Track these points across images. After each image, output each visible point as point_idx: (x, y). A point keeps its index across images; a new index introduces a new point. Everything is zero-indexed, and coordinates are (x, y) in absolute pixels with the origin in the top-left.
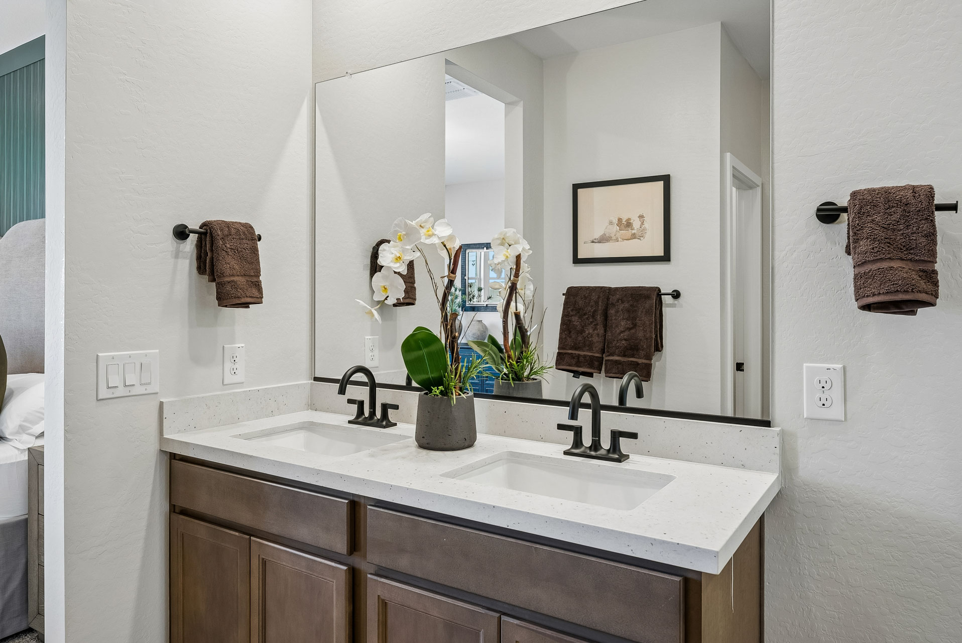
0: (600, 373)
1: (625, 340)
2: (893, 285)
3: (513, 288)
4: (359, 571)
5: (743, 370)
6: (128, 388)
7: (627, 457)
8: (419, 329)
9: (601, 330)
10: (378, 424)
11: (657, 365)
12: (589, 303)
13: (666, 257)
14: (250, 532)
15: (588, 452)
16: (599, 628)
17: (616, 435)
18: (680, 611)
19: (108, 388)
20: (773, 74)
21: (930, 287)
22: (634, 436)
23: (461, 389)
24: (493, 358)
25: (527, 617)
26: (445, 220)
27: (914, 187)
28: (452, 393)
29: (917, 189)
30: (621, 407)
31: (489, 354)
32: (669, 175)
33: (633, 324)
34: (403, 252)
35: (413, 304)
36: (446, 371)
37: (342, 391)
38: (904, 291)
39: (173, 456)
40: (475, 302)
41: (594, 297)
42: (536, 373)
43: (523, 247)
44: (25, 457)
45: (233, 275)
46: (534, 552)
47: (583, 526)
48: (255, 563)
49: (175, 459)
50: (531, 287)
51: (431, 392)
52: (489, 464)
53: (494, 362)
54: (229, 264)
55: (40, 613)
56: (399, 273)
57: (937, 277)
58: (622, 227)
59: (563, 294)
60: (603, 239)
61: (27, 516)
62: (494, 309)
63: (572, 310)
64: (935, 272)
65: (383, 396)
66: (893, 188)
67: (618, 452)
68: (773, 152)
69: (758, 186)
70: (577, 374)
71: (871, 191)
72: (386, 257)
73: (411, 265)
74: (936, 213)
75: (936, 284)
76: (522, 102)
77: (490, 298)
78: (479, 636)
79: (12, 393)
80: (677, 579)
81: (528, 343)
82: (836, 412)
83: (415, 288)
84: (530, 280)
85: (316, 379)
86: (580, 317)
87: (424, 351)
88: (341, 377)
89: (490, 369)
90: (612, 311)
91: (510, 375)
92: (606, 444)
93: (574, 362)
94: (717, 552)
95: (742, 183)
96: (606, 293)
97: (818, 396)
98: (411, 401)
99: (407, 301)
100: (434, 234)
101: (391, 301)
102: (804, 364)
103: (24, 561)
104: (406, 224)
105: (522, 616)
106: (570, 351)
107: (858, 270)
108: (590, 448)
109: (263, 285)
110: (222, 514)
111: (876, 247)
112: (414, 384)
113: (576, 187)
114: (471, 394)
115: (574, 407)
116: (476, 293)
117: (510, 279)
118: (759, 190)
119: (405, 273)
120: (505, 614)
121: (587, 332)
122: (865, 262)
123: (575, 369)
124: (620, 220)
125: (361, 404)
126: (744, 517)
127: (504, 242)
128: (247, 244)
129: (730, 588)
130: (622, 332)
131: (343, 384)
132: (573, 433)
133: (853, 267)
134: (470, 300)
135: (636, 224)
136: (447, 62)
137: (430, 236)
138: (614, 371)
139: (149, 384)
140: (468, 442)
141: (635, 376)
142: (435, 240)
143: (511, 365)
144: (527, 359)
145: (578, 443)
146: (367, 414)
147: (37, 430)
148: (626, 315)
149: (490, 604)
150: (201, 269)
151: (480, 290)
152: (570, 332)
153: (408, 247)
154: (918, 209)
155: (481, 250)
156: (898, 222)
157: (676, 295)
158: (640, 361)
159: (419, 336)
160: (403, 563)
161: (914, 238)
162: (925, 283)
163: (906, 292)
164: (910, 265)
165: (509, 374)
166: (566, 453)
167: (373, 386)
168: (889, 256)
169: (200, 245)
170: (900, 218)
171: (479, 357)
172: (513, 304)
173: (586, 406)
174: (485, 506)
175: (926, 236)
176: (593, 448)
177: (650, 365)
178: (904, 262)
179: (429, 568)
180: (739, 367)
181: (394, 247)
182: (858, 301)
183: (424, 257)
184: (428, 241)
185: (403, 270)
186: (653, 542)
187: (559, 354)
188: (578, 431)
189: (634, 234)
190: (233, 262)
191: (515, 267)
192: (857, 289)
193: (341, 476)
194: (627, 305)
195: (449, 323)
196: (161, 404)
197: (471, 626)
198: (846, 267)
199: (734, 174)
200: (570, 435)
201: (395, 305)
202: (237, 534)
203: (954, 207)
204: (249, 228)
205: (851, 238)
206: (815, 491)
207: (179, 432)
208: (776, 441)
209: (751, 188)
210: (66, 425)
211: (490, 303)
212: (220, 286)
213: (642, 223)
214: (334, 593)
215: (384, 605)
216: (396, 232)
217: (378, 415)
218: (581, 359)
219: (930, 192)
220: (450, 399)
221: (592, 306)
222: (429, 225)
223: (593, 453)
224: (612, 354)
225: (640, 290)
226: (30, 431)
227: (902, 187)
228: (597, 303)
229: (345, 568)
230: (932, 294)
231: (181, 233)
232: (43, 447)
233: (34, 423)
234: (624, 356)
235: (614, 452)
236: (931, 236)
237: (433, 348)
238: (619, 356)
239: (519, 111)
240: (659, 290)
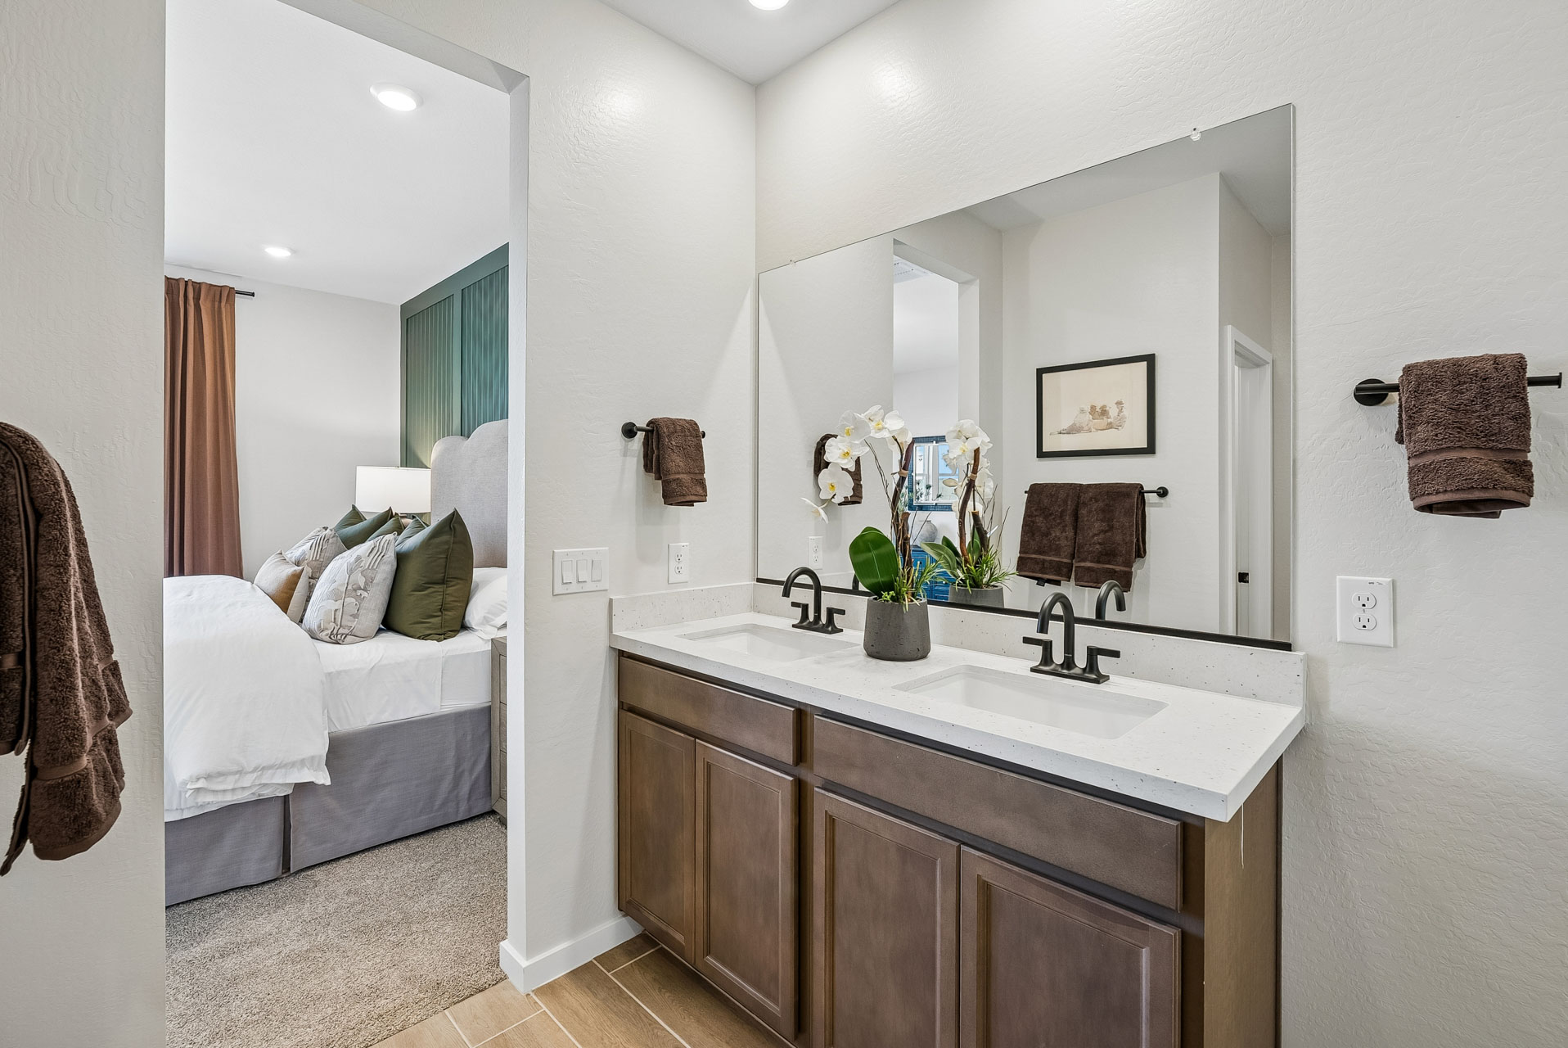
0: (1069, 581)
1: (1100, 544)
2: (1466, 479)
3: (971, 486)
4: (806, 783)
5: (1248, 582)
6: (581, 585)
7: (1107, 678)
8: (868, 529)
9: (1070, 533)
10: (823, 630)
11: (1139, 572)
12: (1056, 502)
13: (1150, 449)
14: (695, 734)
15: (1060, 670)
16: (1075, 870)
17: (1093, 653)
18: (1177, 860)
19: (563, 583)
20: (1294, 228)
21: (1521, 482)
22: (1115, 654)
23: (913, 595)
24: (948, 562)
25: (990, 849)
26: (895, 412)
27: (1495, 357)
28: (904, 600)
29: (1501, 360)
30: (1099, 620)
31: (945, 558)
32: (1154, 354)
33: (1109, 525)
34: (851, 447)
35: (859, 503)
36: (897, 574)
37: (786, 594)
38: (1483, 488)
39: (622, 654)
40: (923, 500)
41: (1062, 494)
42: (996, 580)
43: (982, 440)
44: (489, 647)
45: (679, 473)
46: (999, 777)
47: (1058, 753)
48: (700, 766)
49: (623, 656)
50: (991, 484)
51: (881, 597)
52: (945, 677)
53: (949, 567)
54: (675, 462)
55: (503, 797)
56: (847, 470)
57: (1530, 470)
58: (1096, 415)
59: (1026, 492)
60: (1073, 430)
61: (490, 703)
62: (948, 508)
63: (1036, 510)
64: (1528, 464)
65: (828, 600)
66: (1465, 359)
67: (1096, 672)
68: (1294, 321)
69: (1268, 363)
70: (1041, 582)
71: (1430, 364)
72: (832, 453)
73: (858, 462)
74: (1529, 389)
75: (1529, 478)
76: (978, 281)
77: (940, 496)
78: (935, 864)
79: (477, 586)
80: (1174, 823)
81: (988, 546)
82: (1382, 635)
83: (861, 485)
84: (989, 476)
85: (759, 580)
86: (1046, 518)
87: (874, 553)
88: (785, 579)
89: (945, 573)
90: (1083, 512)
91: (968, 581)
92: (1081, 661)
93: (1038, 568)
94: (1226, 796)
95: (1246, 360)
96: (1077, 492)
97: (1356, 615)
98: (858, 607)
99: (854, 499)
100: (884, 428)
101: (839, 499)
102: (1338, 577)
103: (488, 746)
104: (855, 418)
105: (985, 848)
106: (1034, 556)
107: (1413, 462)
108: (1062, 665)
109: (707, 483)
110: (667, 713)
111: (1440, 433)
112: (862, 588)
113: (1040, 372)
114: (924, 600)
115: (1044, 619)
116: (924, 490)
117: (967, 475)
118: (1269, 368)
119: (853, 469)
120: (965, 844)
121: (1054, 535)
122: (1424, 452)
123: (1040, 575)
124: (1093, 408)
125: (805, 608)
126: (1259, 757)
127: (960, 435)
128: (692, 441)
129: (1240, 839)
130: (1095, 535)
131: (788, 586)
132: (1041, 647)
133: (1406, 458)
134: (918, 499)
135: (1113, 411)
136: (896, 242)
137: (880, 430)
138: (1086, 579)
139: (599, 581)
140: (921, 653)
141: (1115, 585)
142: (886, 434)
143: (968, 569)
144: (987, 564)
145: (1047, 658)
146: (811, 618)
147: (499, 622)
148: (1101, 516)
149: (948, 831)
150: (648, 467)
151: (928, 487)
152: (1033, 534)
153: (857, 442)
154: (1502, 384)
155: (929, 444)
156: (1473, 401)
157: (1163, 493)
158: (1118, 568)
159: (868, 537)
160: (853, 779)
161: (1497, 421)
162: (1512, 477)
163: (1485, 488)
164: (1491, 455)
165: (966, 580)
166: (1033, 670)
167: (818, 589)
168: (1460, 444)
169: (647, 443)
170: (1475, 397)
171: (933, 560)
172: (970, 503)
173: (1058, 618)
174: (943, 724)
175: (1514, 418)
176: (1065, 666)
177: (1130, 573)
178: (1482, 451)
179: (880, 786)
180: (1243, 578)
181: (842, 442)
182: (1415, 500)
183: (874, 452)
184: (878, 436)
185: (852, 467)
186: (1143, 778)
187: (1020, 559)
188: (1047, 646)
189: (1111, 423)
190: (678, 460)
191: (973, 462)
192: (1413, 486)
193: (787, 683)
194: (1101, 504)
195: (900, 524)
196: (611, 600)
197: (926, 853)
198: (1398, 460)
199: (1238, 350)
200: (1038, 650)
201: (840, 504)
202: (682, 735)
203: (1556, 381)
204: (693, 425)
205: (1404, 422)
206: (1352, 731)
207: (627, 629)
208: (1299, 668)
209: (1258, 365)
210: (526, 618)
211: (941, 501)
212: (666, 484)
213: (1121, 411)
214: (780, 804)
215: (831, 821)
216: (844, 426)
217: (824, 619)
218: (1047, 565)
219: (1520, 363)
220: (902, 605)
221: (1059, 506)
222: (878, 418)
223: (1065, 672)
224: (1084, 560)
225: (1119, 487)
226: (492, 623)
227: (1477, 357)
228: (1065, 502)
229: (791, 779)
230: (1523, 492)
231: (629, 431)
232: (505, 638)
233: (497, 615)
234: (1098, 562)
235: (1091, 671)
236: (1522, 419)
237: (883, 550)
238: (1091, 562)
239: (975, 290)
240: (1142, 487)
